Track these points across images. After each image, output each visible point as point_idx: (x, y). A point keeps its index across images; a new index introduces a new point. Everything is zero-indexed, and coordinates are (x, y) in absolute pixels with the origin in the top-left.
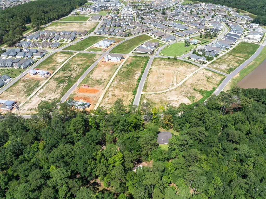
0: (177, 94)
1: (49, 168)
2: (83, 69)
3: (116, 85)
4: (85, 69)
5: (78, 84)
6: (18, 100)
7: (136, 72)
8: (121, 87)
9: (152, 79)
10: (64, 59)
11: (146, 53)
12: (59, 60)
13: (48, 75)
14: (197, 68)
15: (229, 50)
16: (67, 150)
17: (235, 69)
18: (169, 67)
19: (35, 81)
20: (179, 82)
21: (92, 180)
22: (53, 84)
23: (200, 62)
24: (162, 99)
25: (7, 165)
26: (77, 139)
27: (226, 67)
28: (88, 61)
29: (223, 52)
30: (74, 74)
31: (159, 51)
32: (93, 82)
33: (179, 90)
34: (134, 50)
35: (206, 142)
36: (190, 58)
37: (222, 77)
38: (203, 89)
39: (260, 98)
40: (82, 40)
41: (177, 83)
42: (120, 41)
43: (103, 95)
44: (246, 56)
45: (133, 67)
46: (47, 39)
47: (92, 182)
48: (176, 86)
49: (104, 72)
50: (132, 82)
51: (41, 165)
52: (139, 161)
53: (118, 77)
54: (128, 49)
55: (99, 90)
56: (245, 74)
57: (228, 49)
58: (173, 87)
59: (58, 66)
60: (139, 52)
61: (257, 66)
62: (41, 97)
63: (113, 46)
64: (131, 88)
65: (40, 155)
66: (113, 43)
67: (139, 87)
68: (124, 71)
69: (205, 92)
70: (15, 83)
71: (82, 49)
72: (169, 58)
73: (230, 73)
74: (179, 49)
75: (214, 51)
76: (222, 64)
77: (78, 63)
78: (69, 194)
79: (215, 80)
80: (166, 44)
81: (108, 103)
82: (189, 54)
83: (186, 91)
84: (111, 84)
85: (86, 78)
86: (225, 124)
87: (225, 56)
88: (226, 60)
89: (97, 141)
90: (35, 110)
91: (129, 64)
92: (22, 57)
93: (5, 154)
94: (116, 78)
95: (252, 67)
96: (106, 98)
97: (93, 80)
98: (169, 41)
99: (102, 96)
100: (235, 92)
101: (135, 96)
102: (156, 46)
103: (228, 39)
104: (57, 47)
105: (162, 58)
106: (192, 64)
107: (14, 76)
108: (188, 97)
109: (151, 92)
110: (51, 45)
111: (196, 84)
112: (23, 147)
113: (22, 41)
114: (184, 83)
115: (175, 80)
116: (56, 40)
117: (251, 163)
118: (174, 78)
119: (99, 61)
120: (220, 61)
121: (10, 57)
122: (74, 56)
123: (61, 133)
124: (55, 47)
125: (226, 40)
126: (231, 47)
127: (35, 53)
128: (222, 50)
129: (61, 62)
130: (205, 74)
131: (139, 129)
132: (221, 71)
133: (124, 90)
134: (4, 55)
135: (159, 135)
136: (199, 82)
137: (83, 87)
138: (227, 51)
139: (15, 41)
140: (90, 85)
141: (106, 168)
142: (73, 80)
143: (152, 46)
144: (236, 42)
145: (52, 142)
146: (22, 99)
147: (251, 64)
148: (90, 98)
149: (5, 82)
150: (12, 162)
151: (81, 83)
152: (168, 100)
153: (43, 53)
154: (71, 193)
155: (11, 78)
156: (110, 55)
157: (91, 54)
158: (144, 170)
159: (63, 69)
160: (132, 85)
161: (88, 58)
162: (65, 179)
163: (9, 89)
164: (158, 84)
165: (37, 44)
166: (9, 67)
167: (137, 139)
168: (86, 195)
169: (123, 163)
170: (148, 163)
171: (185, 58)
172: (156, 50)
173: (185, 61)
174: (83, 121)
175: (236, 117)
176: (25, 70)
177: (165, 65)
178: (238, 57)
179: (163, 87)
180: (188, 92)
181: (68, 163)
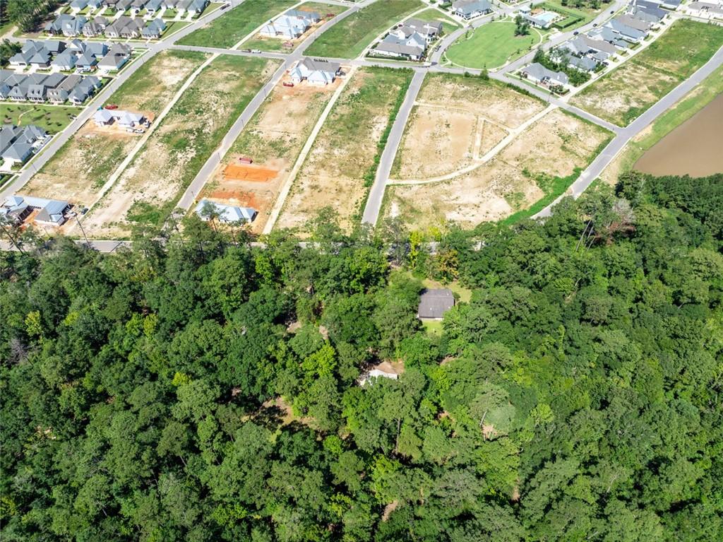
0: (479, 187)
1: (171, 377)
2: (234, 106)
3: (320, 158)
4: (240, 108)
5: (223, 155)
6: (74, 198)
7: (375, 120)
8: (333, 165)
9: (416, 141)
10: (181, 75)
11: (404, 57)
12: (170, 79)
13: (144, 125)
14: (542, 106)
15: (639, 50)
16: (209, 337)
17: (643, 111)
18: (464, 102)
19: (112, 142)
20: (487, 150)
21: (267, 400)
22: (159, 153)
23: (550, 88)
24: (438, 201)
25: (79, 368)
26: (229, 307)
27: (620, 105)
28: (247, 82)
29: (619, 57)
30: (211, 124)
31: (441, 50)
32: (262, 147)
33: (485, 173)
34: (371, 45)
35: (529, 321)
36: (526, 77)
37: (604, 137)
38: (548, 171)
39: (691, 203)
40: (227, 10)
41: (482, 154)
42: (332, 15)
43: (289, 188)
44: (682, 69)
45: (368, 102)
46: (128, 8)
47: (268, 404)
48: (478, 161)
49: (289, 118)
50: (363, 148)
51: (153, 369)
52: (374, 361)
53: (327, 133)
54: (356, 42)
55: (277, 172)
56: (669, 127)
57: (638, 44)
58: (470, 164)
59: (165, 96)
60: (386, 53)
61: (707, 100)
62: (131, 191)
63: (315, 33)
64: (360, 166)
65: (148, 344)
66: (312, 22)
67: (380, 165)
68: (342, 115)
69: (553, 181)
70: (61, 148)
71: (227, 41)
72: (467, 75)
73: (628, 123)
74: (497, 45)
75: (595, 52)
76: (609, 96)
77: (220, 87)
78: (219, 436)
79: (583, 145)
80: (462, 27)
81: (300, 209)
82: (523, 60)
83: (503, 176)
84: (308, 154)
85: (243, 134)
86: (585, 276)
87: (624, 68)
88: (623, 82)
89: (276, 313)
90: (121, 225)
91: (355, 93)
92: (68, 68)
93: (70, 343)
94: (322, 137)
95: (693, 105)
96: (297, 196)
97: (260, 142)
98: (472, 16)
99: (285, 190)
100: (629, 184)
101: (369, 191)
102: (434, 34)
103: (642, 9)
104: (160, 37)
105: (449, 74)
106: (527, 93)
107: (54, 127)
108: (505, 196)
109: (412, 178)
110: (141, 29)
111: (531, 156)
112: (107, 326)
113: (58, 12)
114: (499, 154)
115: (478, 143)
116: (154, 12)
117: (628, 372)
118: (474, 138)
119: (275, 83)
120: (606, 85)
121: (35, 67)
122: (209, 66)
123: (191, 295)
124: (153, 37)
125: (635, 13)
126: (646, 38)
127: (101, 57)
128: (620, 48)
129: (172, 86)
130: (558, 126)
131: (376, 284)
132: (604, 117)
133: (343, 173)
134: (17, 60)
135: (424, 298)
136: (541, 153)
137: (236, 160)
138: (632, 53)
139: (40, 13)
140: (254, 158)
141: (297, 381)
142: (209, 141)
143: (421, 35)
144: (664, 20)
145: (171, 317)
146: (85, 196)
147: (693, 94)
148: (256, 194)
149: (35, 145)
150: (88, 361)
151: (231, 149)
152: (454, 202)
153: (123, 55)
154: (225, 433)
155: (47, 133)
156: (304, 63)
157: (252, 58)
158: (381, 386)
159: (182, 108)
160: (362, 159)
161: (246, 73)
162: (209, 405)
163: (48, 168)
164: (432, 157)
165: (103, 26)
166: (36, 99)
167: (369, 311)
168: (255, 440)
169: (336, 367)
170: (393, 363)
171: (512, 74)
172: (434, 46)
173: (510, 86)
174: (241, 267)
175: (614, 258)
176: (81, 109)
177: (453, 96)
178: (659, 71)
179: (445, 166)
180: (508, 180)
181: (212, 365)
